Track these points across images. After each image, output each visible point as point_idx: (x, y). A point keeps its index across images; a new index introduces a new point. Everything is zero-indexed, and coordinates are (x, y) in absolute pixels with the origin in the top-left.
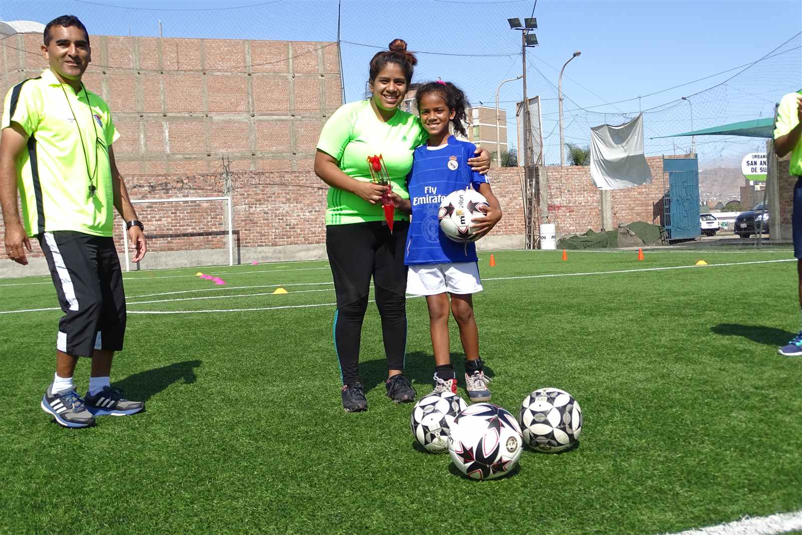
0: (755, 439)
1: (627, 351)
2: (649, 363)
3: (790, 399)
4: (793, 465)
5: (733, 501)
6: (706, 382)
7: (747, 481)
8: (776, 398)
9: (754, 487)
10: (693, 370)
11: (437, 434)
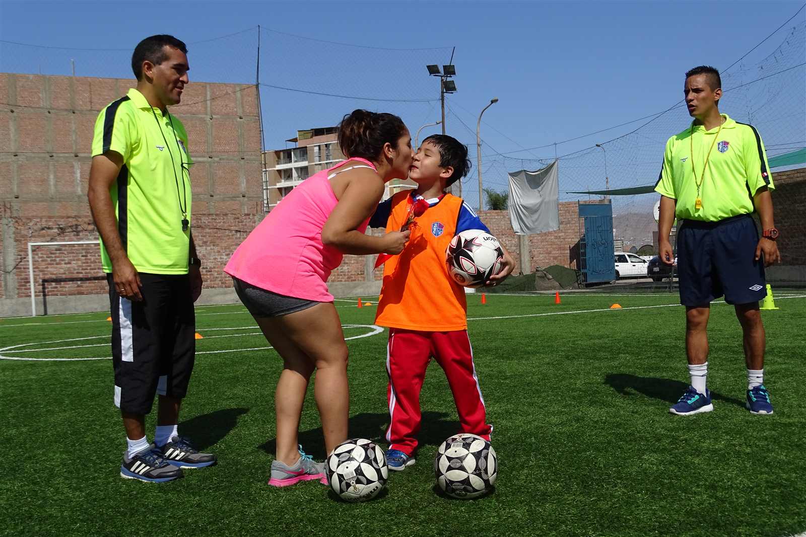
0: (666, 481)
1: (543, 395)
2: (565, 407)
3: (699, 441)
4: (701, 506)
6: (619, 425)
7: (658, 524)
8: (686, 440)
10: (607, 413)
11: (353, 482)
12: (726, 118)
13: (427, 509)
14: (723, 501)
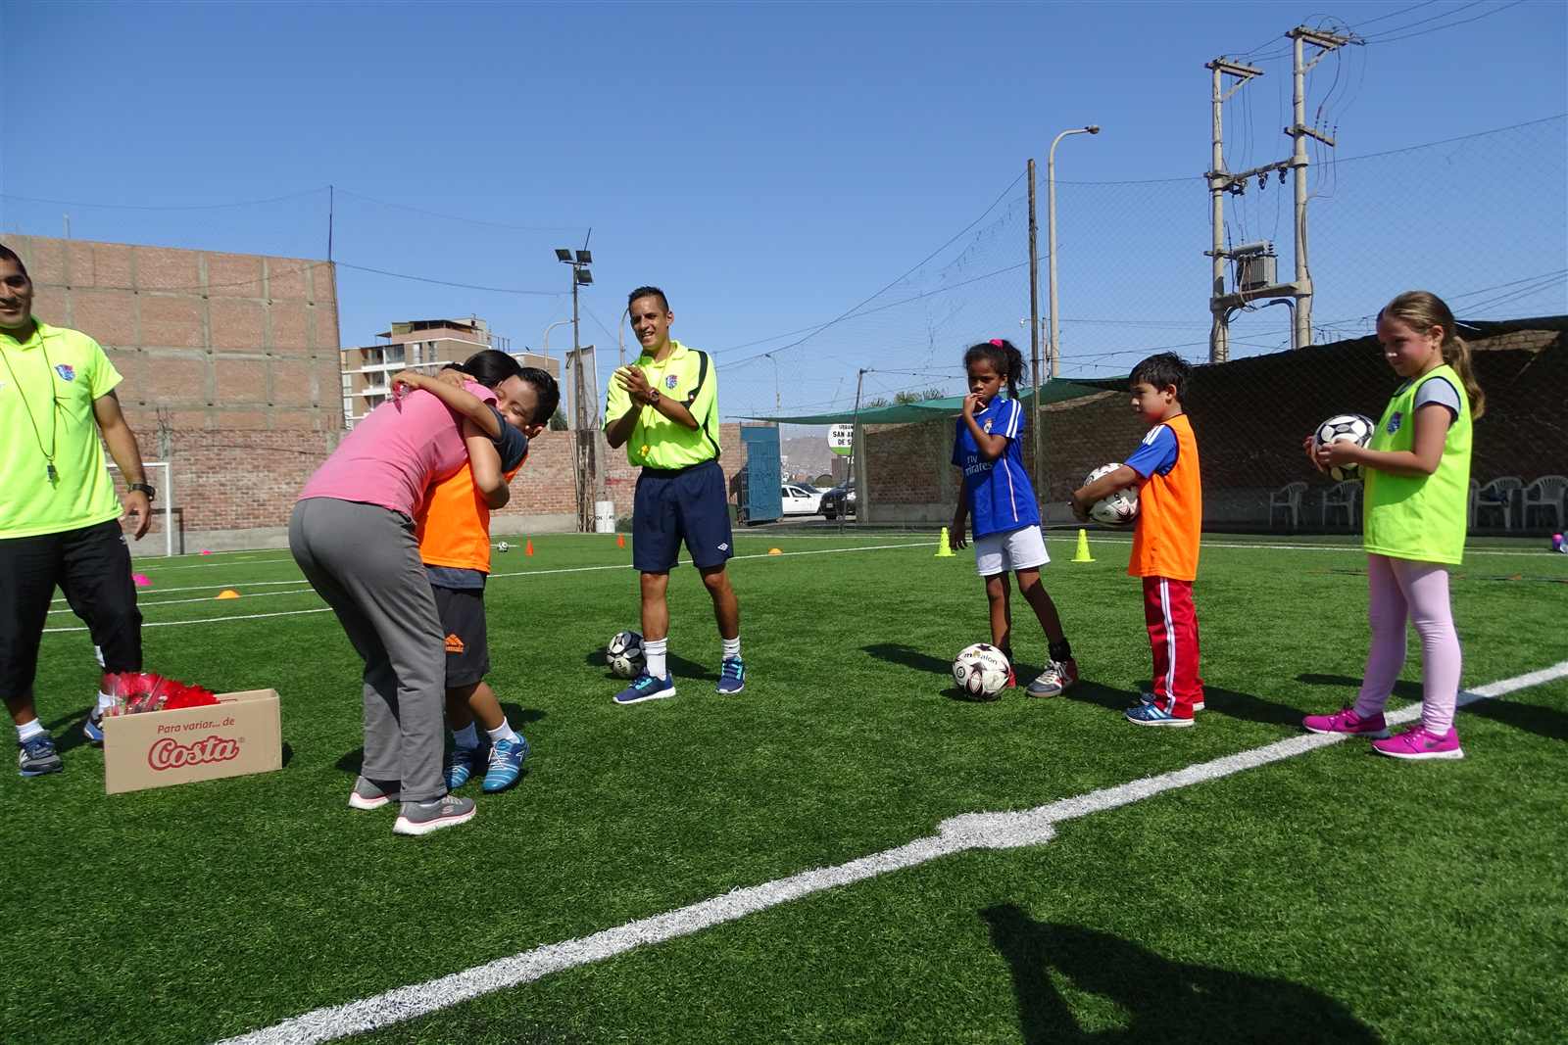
0: (775, 781)
3: (826, 726)
4: (807, 813)
5: (727, 867)
7: (750, 839)
8: (811, 726)
9: (757, 846)
12: (676, 346)
13: (473, 833)
14: (834, 804)
